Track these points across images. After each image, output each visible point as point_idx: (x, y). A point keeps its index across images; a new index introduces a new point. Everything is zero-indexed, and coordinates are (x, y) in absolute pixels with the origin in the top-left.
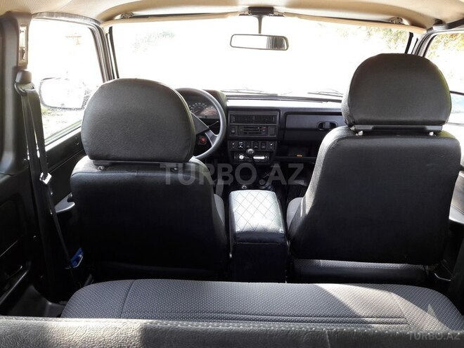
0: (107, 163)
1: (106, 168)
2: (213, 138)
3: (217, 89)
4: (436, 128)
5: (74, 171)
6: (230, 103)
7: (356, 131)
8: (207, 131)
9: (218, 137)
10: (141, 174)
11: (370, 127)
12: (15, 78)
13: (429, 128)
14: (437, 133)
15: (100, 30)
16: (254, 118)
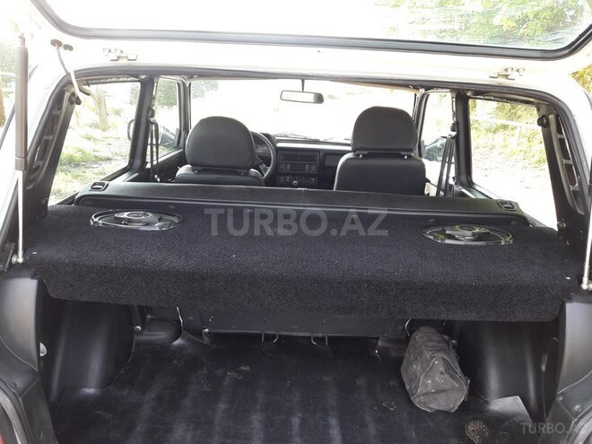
0: (200, 168)
1: (199, 172)
2: (266, 170)
3: (271, 133)
4: (408, 153)
5: (177, 174)
6: (279, 145)
7: (358, 155)
8: (261, 164)
9: (269, 169)
10: (221, 176)
11: (366, 152)
12: (148, 113)
13: (402, 153)
14: (409, 157)
15: (184, 84)
16: (299, 157)
